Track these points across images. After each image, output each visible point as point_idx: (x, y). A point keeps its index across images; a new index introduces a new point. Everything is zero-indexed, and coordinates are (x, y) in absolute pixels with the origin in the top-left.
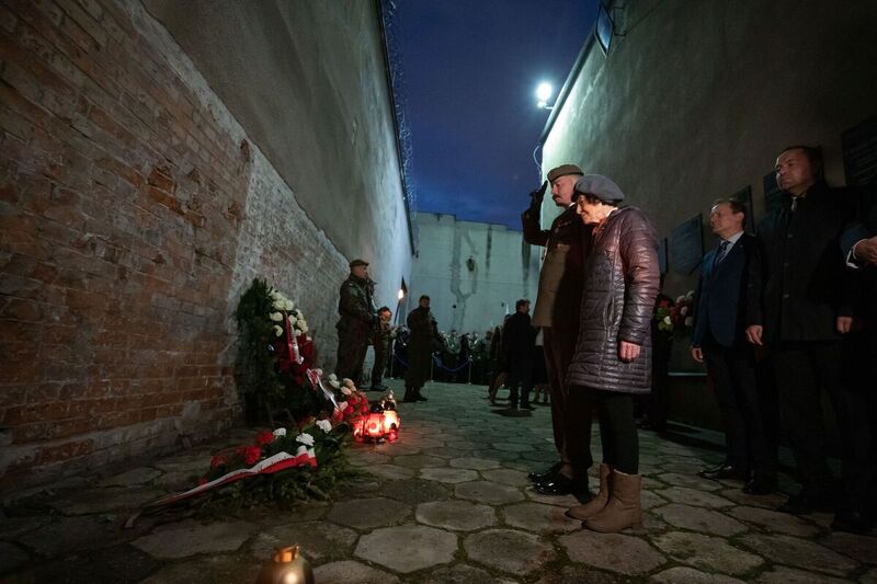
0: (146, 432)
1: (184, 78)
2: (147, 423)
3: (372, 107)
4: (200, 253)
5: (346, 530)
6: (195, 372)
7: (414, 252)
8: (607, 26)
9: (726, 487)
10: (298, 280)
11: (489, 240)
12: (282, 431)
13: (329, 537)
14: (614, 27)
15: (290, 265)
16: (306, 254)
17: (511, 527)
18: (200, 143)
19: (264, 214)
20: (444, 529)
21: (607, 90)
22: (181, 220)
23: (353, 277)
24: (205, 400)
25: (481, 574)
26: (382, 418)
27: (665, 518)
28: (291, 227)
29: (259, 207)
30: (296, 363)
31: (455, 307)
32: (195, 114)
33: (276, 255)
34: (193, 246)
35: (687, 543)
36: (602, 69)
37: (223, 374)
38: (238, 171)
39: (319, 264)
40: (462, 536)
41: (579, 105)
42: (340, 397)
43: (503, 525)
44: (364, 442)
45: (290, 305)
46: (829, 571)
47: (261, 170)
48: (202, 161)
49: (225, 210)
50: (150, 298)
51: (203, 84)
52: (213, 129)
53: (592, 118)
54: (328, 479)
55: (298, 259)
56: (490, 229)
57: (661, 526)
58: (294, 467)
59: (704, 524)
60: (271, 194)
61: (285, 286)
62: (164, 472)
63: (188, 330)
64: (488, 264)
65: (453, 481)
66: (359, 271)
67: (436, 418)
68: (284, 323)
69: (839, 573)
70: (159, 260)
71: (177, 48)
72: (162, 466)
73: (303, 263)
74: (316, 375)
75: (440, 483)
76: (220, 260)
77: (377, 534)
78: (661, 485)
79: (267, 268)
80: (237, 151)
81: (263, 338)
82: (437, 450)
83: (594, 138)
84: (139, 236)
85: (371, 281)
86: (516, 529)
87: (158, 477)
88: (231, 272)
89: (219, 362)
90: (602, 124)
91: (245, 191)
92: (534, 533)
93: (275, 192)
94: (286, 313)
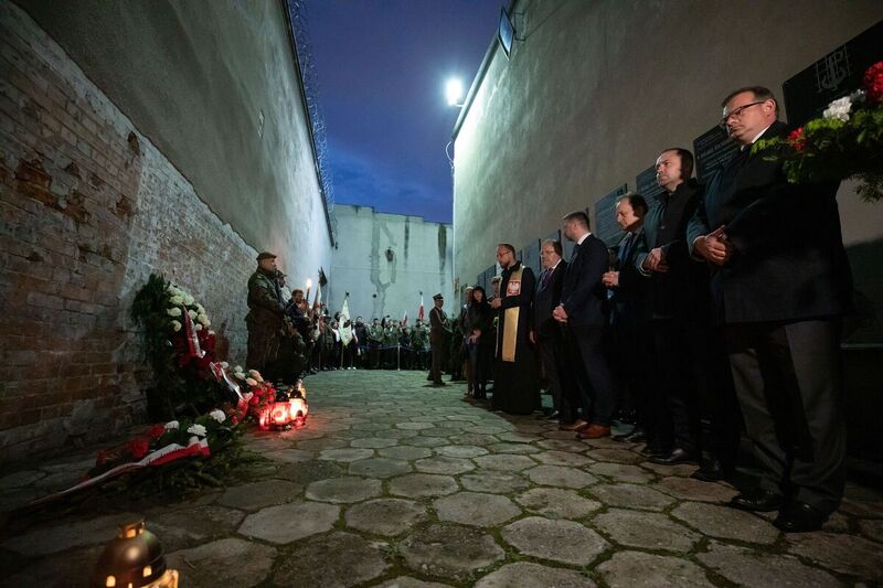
0: (29, 435)
1: (53, 65)
2: (29, 426)
3: (280, 99)
4: (84, 249)
5: (234, 511)
6: (85, 372)
7: (333, 244)
8: (508, 29)
9: (592, 448)
10: (203, 274)
11: (407, 231)
12: (175, 424)
13: (216, 519)
14: (515, 32)
15: (193, 260)
16: (211, 248)
17: (393, 496)
18: (78, 136)
19: (160, 209)
20: (330, 503)
21: (510, 90)
22: (59, 215)
23: (261, 270)
24: (99, 399)
25: (355, 538)
26: (288, 406)
27: (531, 478)
28: (191, 220)
29: (153, 201)
30: (197, 358)
31: (375, 296)
32: (70, 104)
33: (175, 250)
34: (76, 242)
35: (543, 496)
36: (505, 71)
37: (118, 372)
38: (126, 164)
39: (226, 258)
40: (345, 508)
41: (486, 104)
42: (245, 388)
43: (386, 494)
44: (270, 430)
45: (190, 300)
46: (651, 508)
47: (154, 163)
48: (83, 154)
49: (113, 205)
50: (26, 297)
51: (79, 73)
52: (93, 121)
53: (497, 116)
54: (221, 467)
55: (202, 254)
56: (407, 221)
57: (527, 484)
58: (185, 458)
59: (562, 480)
60: (167, 188)
61: (188, 280)
62: (48, 473)
63: (74, 329)
64: (406, 254)
65: (348, 460)
66: (267, 264)
67: (349, 403)
68: (182, 319)
69: (657, 509)
70: (35, 258)
71: (42, 34)
72: (47, 468)
73: (207, 257)
74: (221, 369)
75: (336, 463)
76: (109, 256)
77: (264, 513)
78: (537, 450)
79: (165, 263)
80: (125, 144)
81: (161, 334)
82: (342, 433)
83: (499, 136)
84: (9, 233)
85: (280, 274)
86: (398, 497)
87: (41, 479)
88: (124, 268)
89: (115, 360)
90: (506, 123)
91: (136, 185)
92: (413, 499)
93: (172, 186)
94: (185, 308)
